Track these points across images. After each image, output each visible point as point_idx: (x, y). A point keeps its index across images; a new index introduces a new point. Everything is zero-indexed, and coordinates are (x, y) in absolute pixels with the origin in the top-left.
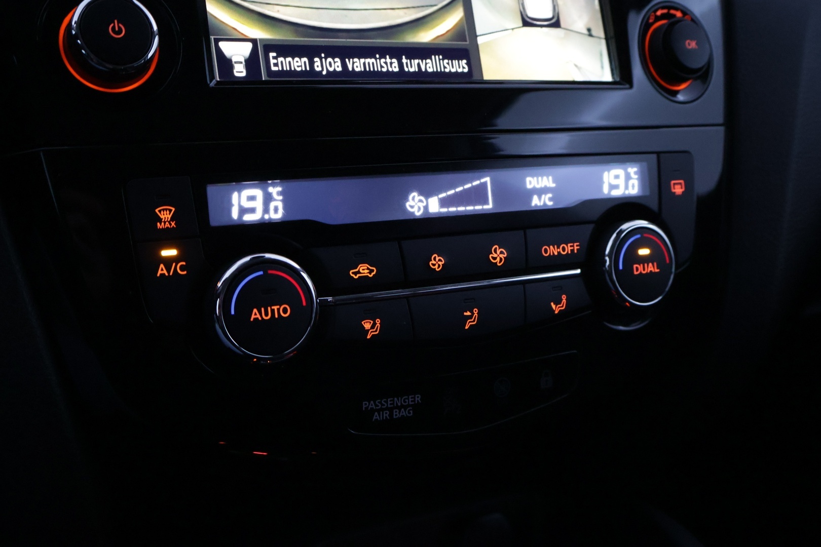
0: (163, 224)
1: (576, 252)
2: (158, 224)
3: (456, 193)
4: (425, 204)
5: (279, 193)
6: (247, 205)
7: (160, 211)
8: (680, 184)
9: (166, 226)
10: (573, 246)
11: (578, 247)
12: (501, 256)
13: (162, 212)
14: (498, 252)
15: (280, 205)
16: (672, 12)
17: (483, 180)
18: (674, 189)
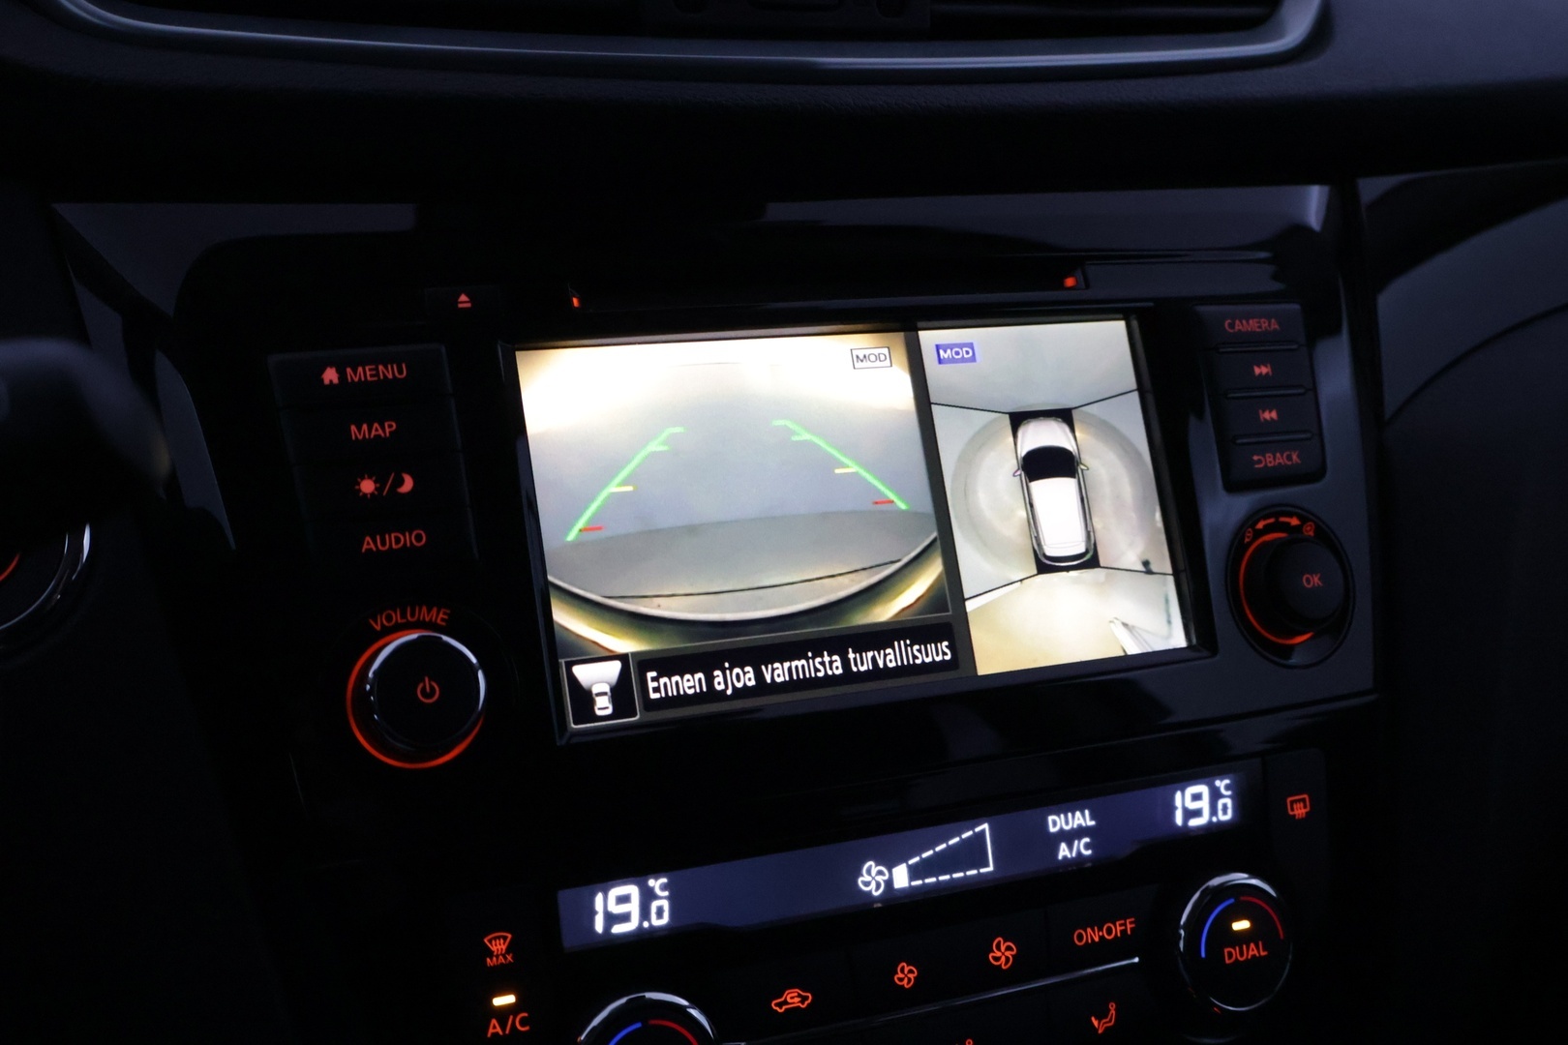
0: (494, 959)
1: (1129, 932)
2: (488, 960)
3: (936, 854)
4: (886, 877)
5: (664, 887)
6: (616, 909)
7: (490, 941)
8: (1304, 800)
9: (499, 961)
10: (1125, 925)
11: (1133, 925)
12: (1008, 954)
13: (493, 942)
14: (1003, 948)
15: (665, 904)
16: (1282, 519)
17: (977, 829)
18: (1292, 810)
